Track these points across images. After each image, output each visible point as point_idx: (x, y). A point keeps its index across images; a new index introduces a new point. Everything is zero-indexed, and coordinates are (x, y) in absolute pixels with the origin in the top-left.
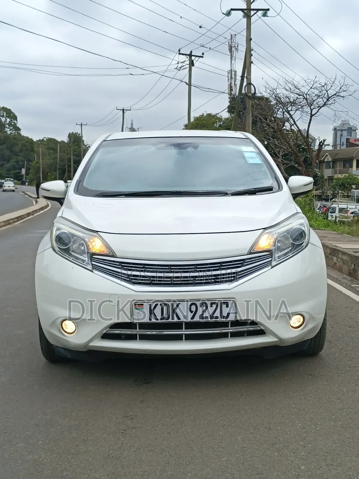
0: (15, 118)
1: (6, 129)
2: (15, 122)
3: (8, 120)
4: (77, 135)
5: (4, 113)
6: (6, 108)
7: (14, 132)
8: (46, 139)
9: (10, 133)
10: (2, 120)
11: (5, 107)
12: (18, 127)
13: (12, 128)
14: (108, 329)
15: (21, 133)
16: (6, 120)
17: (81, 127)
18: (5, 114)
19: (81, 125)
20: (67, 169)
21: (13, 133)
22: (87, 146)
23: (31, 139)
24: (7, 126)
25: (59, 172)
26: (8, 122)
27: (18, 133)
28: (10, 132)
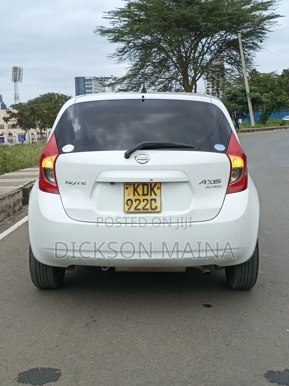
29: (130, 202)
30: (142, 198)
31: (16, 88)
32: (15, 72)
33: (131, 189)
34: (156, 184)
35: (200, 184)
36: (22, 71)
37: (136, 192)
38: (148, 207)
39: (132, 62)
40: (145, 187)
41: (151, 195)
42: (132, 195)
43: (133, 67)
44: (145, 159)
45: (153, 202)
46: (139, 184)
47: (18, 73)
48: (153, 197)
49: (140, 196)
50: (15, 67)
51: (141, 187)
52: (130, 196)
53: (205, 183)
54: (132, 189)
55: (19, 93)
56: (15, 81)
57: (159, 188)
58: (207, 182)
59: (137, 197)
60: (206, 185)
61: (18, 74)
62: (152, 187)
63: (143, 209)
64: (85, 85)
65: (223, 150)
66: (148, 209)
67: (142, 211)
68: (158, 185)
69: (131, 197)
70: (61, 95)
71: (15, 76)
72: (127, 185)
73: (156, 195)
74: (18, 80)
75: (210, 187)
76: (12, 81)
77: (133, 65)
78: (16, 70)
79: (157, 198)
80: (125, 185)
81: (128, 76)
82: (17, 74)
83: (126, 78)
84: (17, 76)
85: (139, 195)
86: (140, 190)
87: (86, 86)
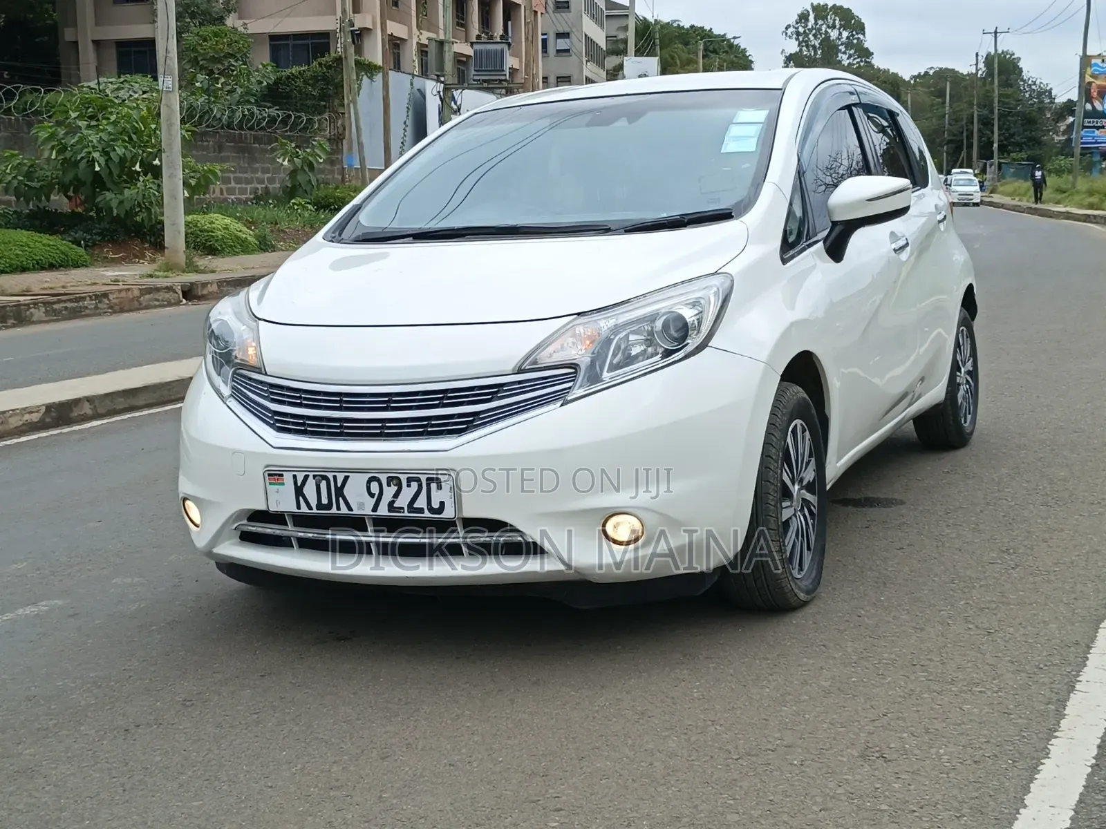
0: (860, 28)
1: (840, 55)
2: (861, 36)
3: (845, 34)
4: (1005, 56)
5: (837, 18)
6: (841, 7)
7: (858, 60)
8: (934, 73)
9: (849, 64)
10: (832, 34)
11: (838, 4)
12: (867, 48)
13: (852, 52)
14: (245, 522)
15: (874, 62)
16: (840, 34)
17: (996, 37)
18: (837, 22)
19: (996, 33)
20: (965, 141)
21: (854, 64)
22: (1030, 82)
23: (895, 75)
24: (842, 48)
25: (947, 149)
26: (844, 39)
27: (866, 62)
28: (848, 61)
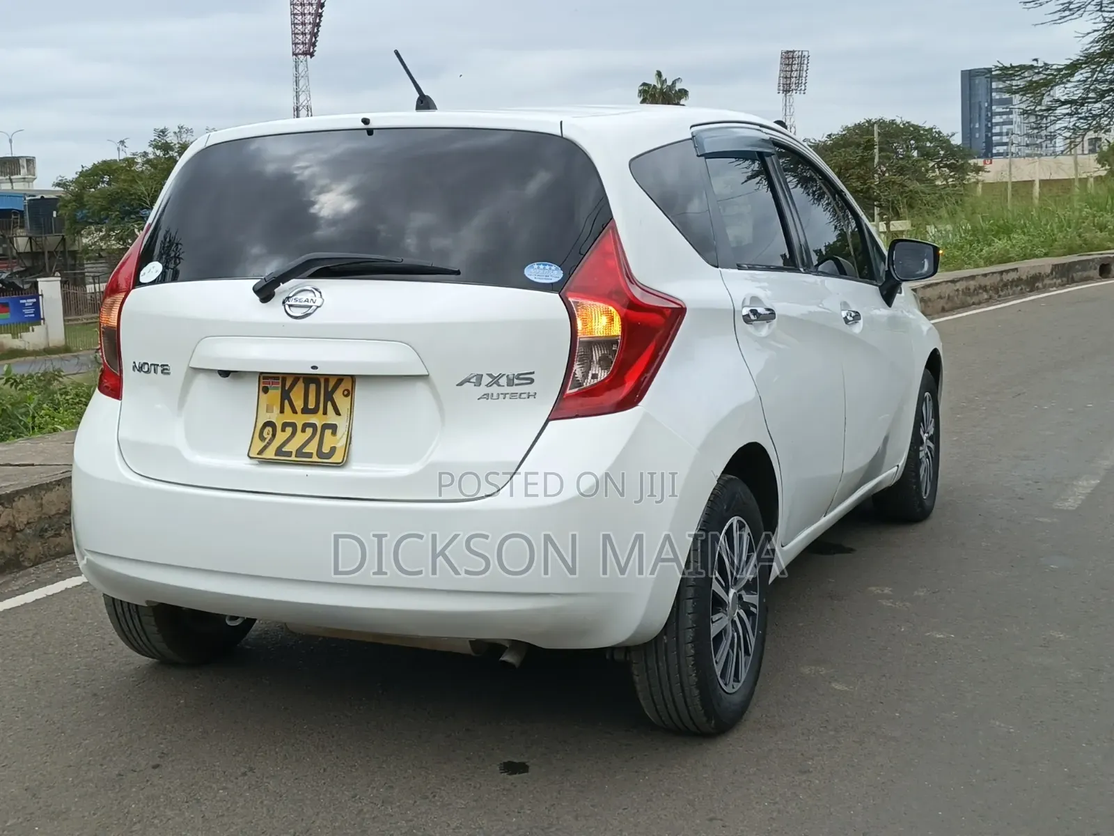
29: (269, 429)
30: (300, 420)
31: (788, 110)
32: (788, 65)
33: (275, 394)
34: (340, 379)
35: (461, 384)
36: (806, 62)
37: (286, 402)
38: (312, 448)
39: (1106, 14)
40: (313, 387)
41: (325, 413)
42: (277, 410)
43: (1106, 30)
44: (306, 303)
45: (328, 432)
46: (296, 377)
47: (795, 67)
48: (331, 418)
49: (297, 413)
50: (788, 52)
51: (300, 386)
52: (272, 412)
53: (478, 383)
54: (279, 392)
55: (796, 124)
56: (787, 91)
57: (349, 393)
58: (486, 380)
59: (289, 417)
60: (483, 389)
61: (797, 70)
62: (330, 390)
63: (299, 452)
64: (991, 90)
65: (555, 280)
66: (310, 455)
67: (293, 458)
68: (346, 385)
69: (275, 417)
70: (904, 125)
71: (786, 78)
72: (267, 380)
73: (338, 413)
74: (793, 87)
75: (495, 397)
76: (779, 90)
77: (1106, 25)
78: (791, 60)
79: (341, 423)
80: (262, 380)
81: (1089, 59)
82: (792, 71)
83: (1082, 64)
84: (791, 77)
85: (295, 412)
86: (297, 397)
87: (994, 94)
